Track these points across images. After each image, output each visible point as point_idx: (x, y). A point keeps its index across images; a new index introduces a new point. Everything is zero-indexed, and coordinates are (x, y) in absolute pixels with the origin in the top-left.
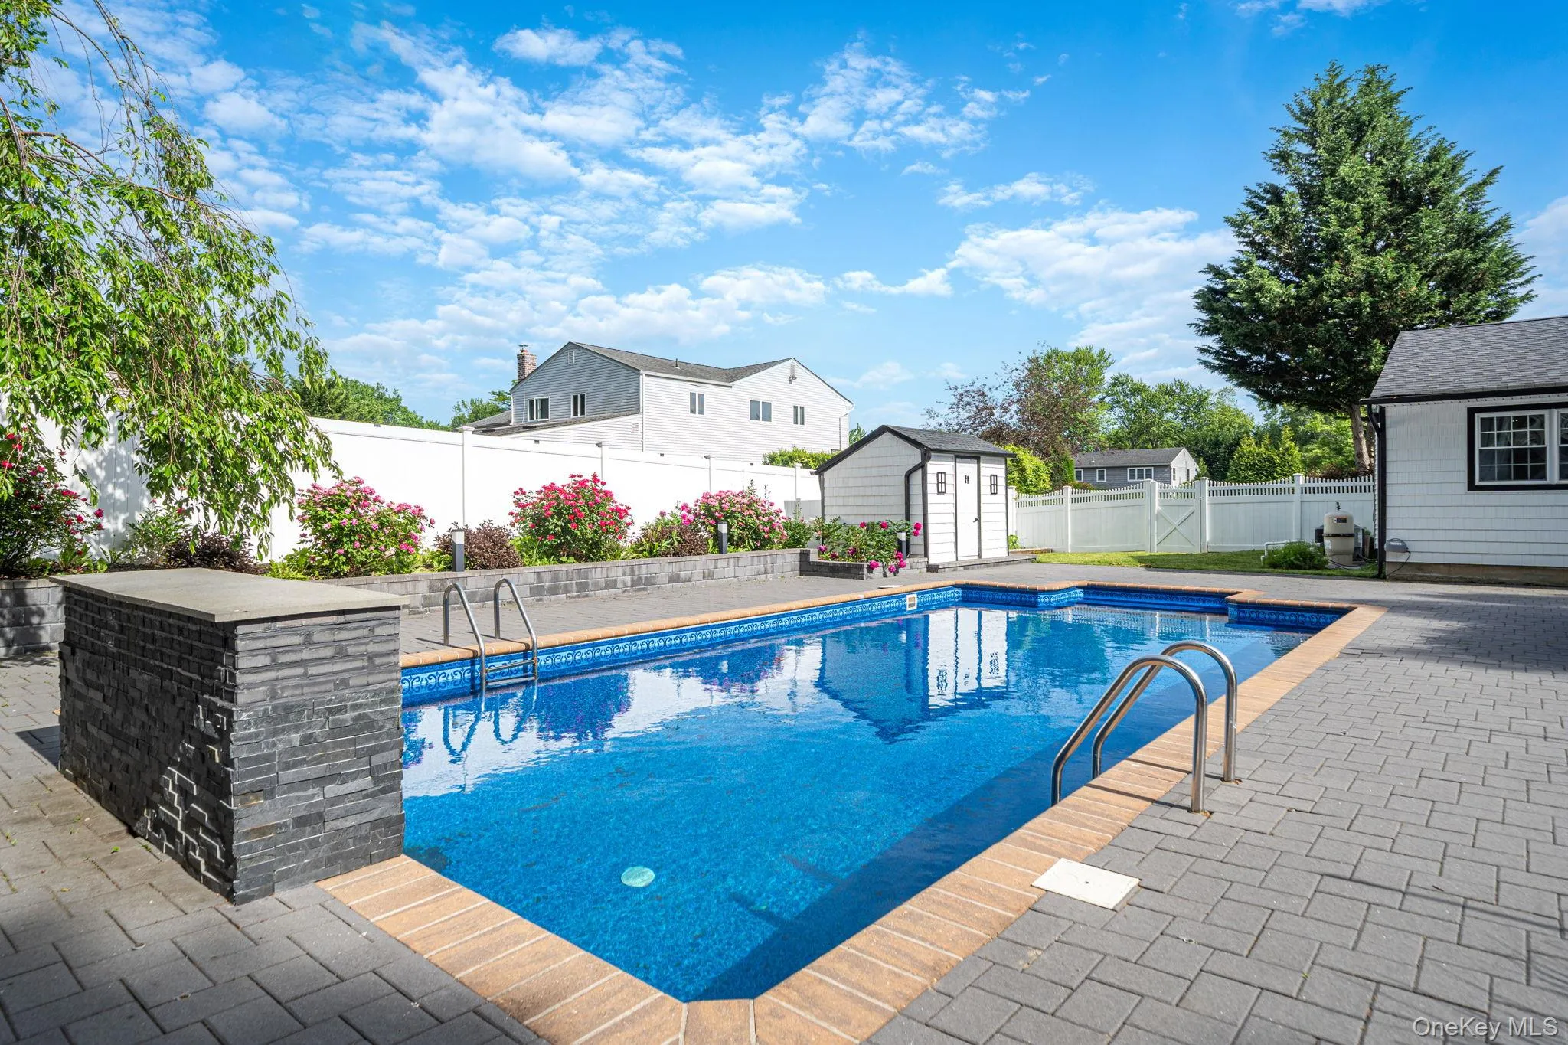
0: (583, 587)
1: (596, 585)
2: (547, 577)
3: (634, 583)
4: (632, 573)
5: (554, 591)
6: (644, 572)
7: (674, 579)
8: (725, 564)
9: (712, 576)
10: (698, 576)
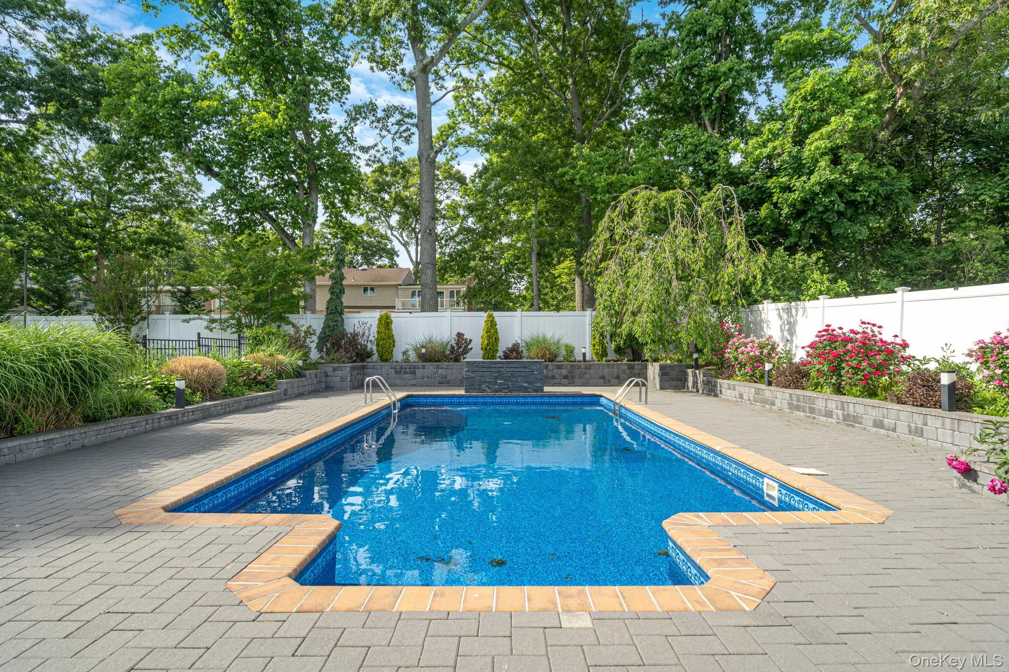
0: (812, 410)
3: (846, 418)
7: (879, 424)
8: (938, 423)
9: (919, 432)
10: (902, 427)
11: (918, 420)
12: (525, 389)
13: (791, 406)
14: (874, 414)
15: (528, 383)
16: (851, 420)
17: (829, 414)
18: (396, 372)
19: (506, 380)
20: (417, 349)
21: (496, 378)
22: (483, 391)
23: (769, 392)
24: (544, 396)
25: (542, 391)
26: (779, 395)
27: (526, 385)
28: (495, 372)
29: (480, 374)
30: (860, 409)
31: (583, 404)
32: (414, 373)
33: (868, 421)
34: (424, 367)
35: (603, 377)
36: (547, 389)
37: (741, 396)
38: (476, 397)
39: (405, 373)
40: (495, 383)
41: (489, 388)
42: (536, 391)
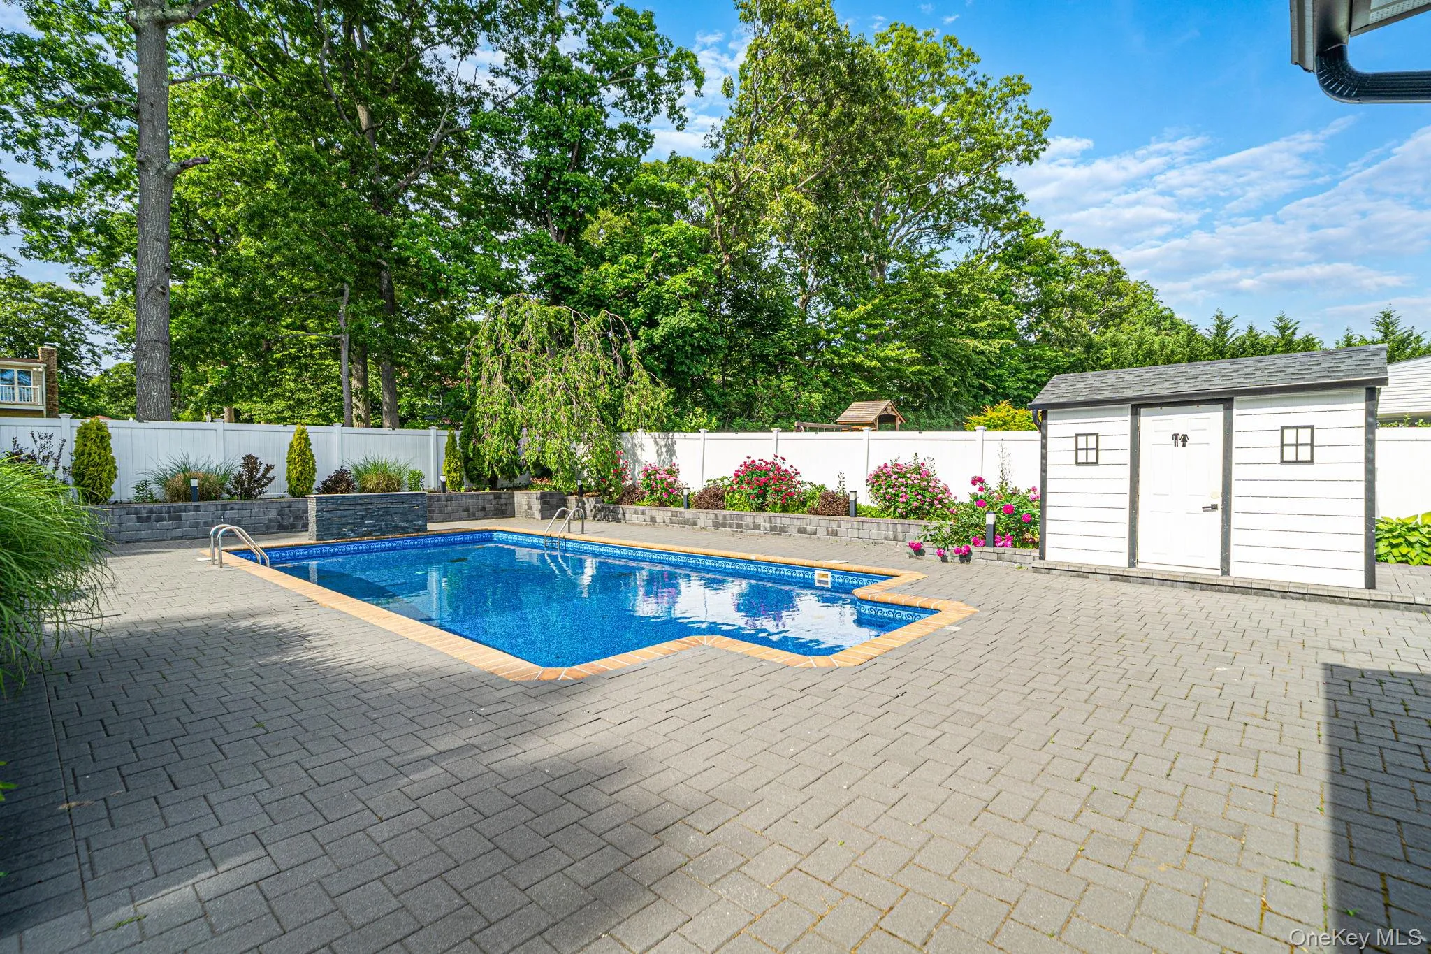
0: (739, 526)
1: (747, 526)
2: (720, 517)
3: (773, 529)
4: (770, 522)
5: (724, 525)
6: (778, 522)
7: (802, 531)
8: (849, 525)
9: (835, 533)
10: (822, 531)
11: (834, 525)
12: (404, 530)
13: (716, 524)
14: (799, 524)
15: (407, 521)
16: (777, 530)
17: (757, 527)
18: (140, 519)
19: (377, 520)
20: (164, 481)
21: (363, 518)
22: (345, 536)
23: (689, 514)
24: (427, 536)
25: (425, 530)
26: (702, 516)
27: (404, 524)
28: (360, 510)
29: (339, 513)
30: (786, 521)
31: (474, 542)
32: (179, 518)
33: (793, 529)
34: (197, 509)
35: (467, 510)
36: (431, 527)
37: (653, 519)
38: (334, 545)
39: (159, 520)
40: (362, 524)
41: (353, 531)
42: (417, 531)
